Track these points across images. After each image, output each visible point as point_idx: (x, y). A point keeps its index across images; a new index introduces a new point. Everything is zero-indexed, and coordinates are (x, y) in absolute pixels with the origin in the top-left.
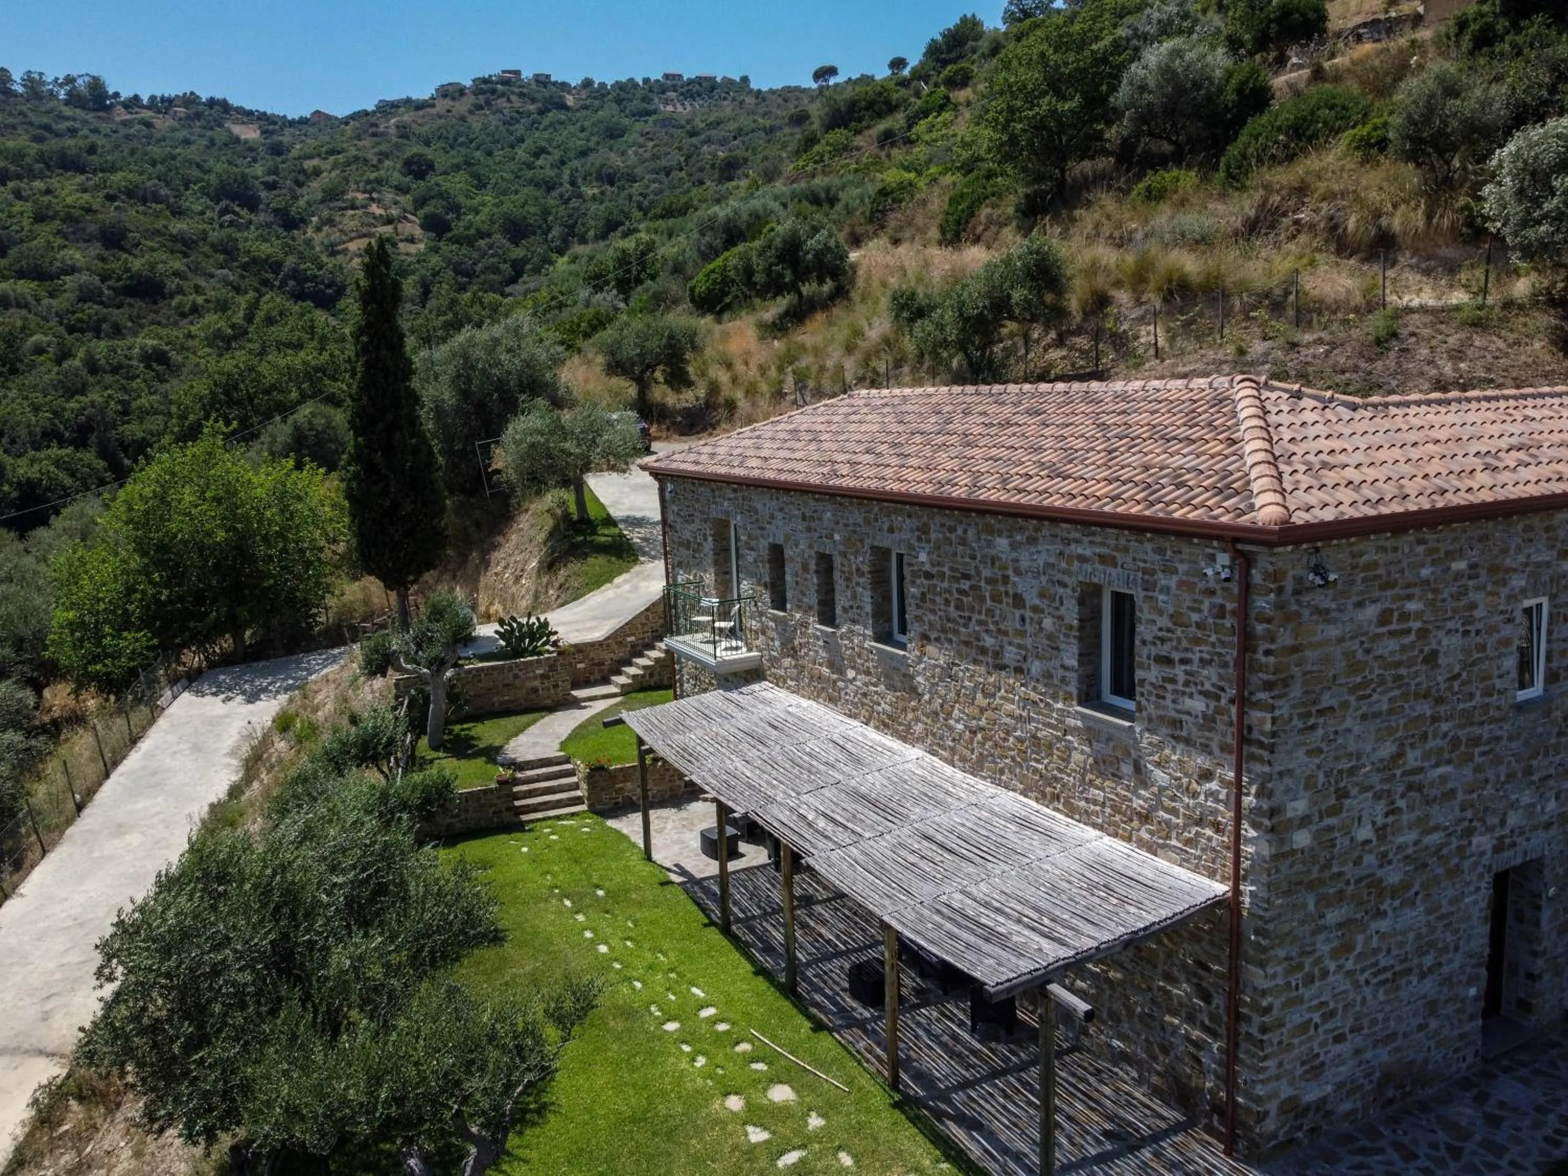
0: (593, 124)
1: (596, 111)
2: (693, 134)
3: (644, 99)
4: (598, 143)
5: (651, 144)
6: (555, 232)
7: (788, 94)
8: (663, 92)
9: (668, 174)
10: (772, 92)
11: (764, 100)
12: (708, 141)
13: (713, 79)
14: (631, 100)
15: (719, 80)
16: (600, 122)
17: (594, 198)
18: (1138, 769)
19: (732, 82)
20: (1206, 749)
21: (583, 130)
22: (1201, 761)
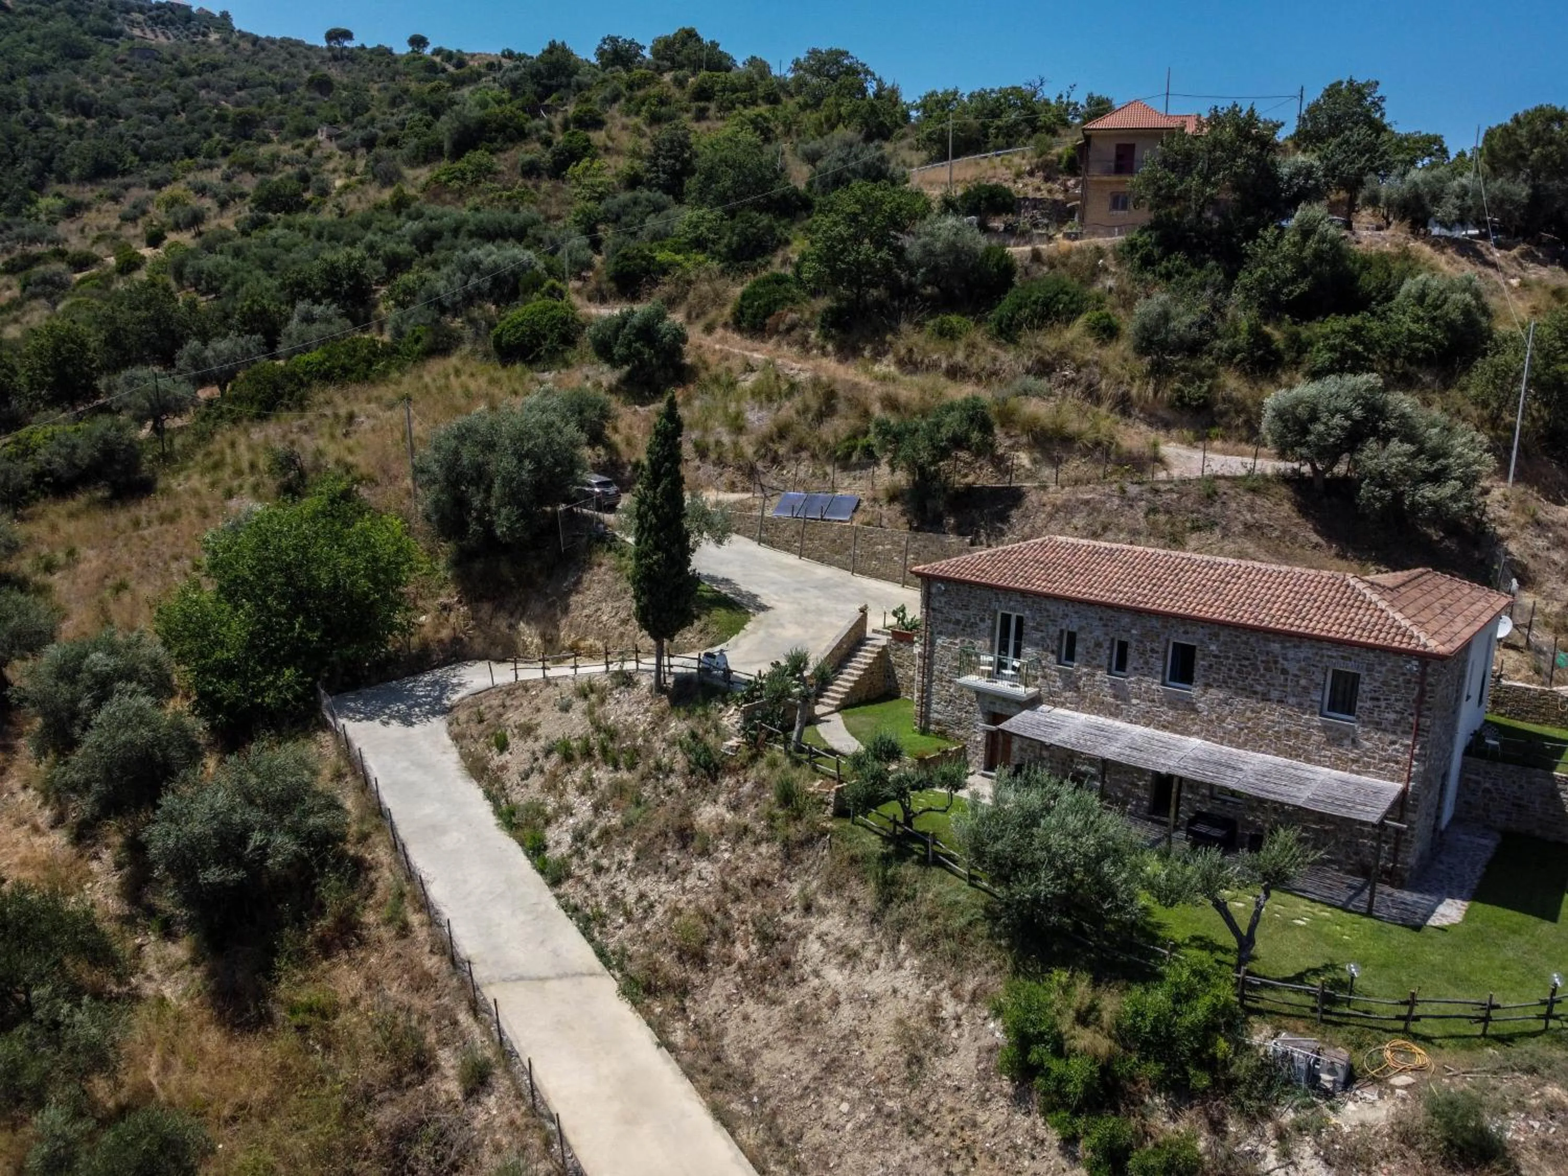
0: (45, 37)
1: (46, 20)
2: (184, 73)
3: (104, 16)
4: (55, 60)
5: (130, 75)
6: (28, 164)
7: (291, 47)
8: (128, 12)
9: (162, 117)
10: (272, 41)
11: (263, 49)
12: (206, 86)
13: (187, 8)
14: (87, 14)
15: (194, 10)
16: (54, 35)
17: (69, 130)
18: (1354, 742)
19: (211, 16)
20: (1394, 733)
21: (31, 40)
22: (1392, 737)
